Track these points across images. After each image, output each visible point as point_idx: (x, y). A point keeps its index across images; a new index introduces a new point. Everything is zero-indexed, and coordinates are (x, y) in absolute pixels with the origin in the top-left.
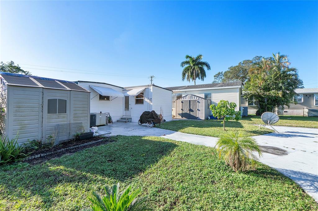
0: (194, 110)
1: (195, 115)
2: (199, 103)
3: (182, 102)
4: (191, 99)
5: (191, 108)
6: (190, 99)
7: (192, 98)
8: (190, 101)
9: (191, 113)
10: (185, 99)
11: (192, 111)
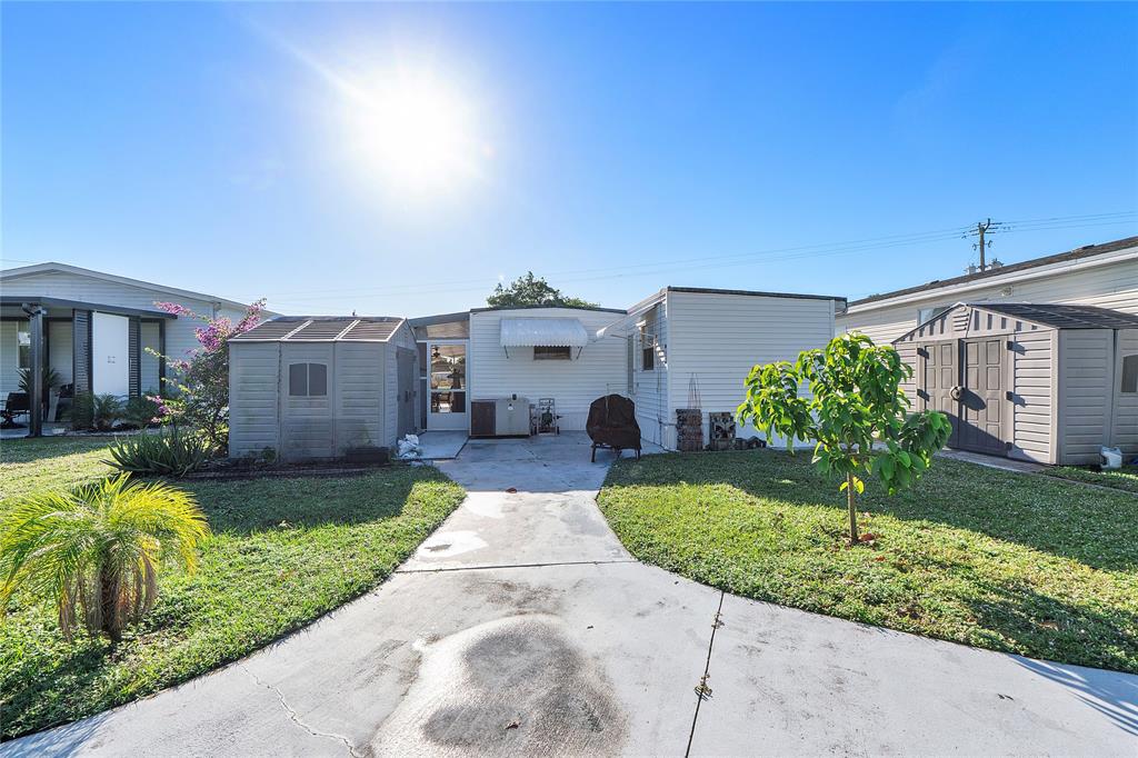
0: (985, 395)
1: (992, 430)
2: (1022, 351)
3: (923, 353)
4: (972, 333)
5: (972, 387)
6: (962, 335)
7: (976, 328)
8: (962, 345)
9: (973, 417)
10: (937, 337)
11: (978, 404)
